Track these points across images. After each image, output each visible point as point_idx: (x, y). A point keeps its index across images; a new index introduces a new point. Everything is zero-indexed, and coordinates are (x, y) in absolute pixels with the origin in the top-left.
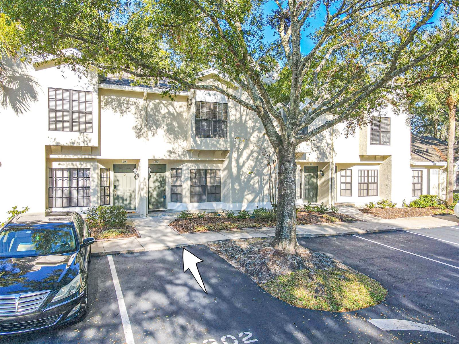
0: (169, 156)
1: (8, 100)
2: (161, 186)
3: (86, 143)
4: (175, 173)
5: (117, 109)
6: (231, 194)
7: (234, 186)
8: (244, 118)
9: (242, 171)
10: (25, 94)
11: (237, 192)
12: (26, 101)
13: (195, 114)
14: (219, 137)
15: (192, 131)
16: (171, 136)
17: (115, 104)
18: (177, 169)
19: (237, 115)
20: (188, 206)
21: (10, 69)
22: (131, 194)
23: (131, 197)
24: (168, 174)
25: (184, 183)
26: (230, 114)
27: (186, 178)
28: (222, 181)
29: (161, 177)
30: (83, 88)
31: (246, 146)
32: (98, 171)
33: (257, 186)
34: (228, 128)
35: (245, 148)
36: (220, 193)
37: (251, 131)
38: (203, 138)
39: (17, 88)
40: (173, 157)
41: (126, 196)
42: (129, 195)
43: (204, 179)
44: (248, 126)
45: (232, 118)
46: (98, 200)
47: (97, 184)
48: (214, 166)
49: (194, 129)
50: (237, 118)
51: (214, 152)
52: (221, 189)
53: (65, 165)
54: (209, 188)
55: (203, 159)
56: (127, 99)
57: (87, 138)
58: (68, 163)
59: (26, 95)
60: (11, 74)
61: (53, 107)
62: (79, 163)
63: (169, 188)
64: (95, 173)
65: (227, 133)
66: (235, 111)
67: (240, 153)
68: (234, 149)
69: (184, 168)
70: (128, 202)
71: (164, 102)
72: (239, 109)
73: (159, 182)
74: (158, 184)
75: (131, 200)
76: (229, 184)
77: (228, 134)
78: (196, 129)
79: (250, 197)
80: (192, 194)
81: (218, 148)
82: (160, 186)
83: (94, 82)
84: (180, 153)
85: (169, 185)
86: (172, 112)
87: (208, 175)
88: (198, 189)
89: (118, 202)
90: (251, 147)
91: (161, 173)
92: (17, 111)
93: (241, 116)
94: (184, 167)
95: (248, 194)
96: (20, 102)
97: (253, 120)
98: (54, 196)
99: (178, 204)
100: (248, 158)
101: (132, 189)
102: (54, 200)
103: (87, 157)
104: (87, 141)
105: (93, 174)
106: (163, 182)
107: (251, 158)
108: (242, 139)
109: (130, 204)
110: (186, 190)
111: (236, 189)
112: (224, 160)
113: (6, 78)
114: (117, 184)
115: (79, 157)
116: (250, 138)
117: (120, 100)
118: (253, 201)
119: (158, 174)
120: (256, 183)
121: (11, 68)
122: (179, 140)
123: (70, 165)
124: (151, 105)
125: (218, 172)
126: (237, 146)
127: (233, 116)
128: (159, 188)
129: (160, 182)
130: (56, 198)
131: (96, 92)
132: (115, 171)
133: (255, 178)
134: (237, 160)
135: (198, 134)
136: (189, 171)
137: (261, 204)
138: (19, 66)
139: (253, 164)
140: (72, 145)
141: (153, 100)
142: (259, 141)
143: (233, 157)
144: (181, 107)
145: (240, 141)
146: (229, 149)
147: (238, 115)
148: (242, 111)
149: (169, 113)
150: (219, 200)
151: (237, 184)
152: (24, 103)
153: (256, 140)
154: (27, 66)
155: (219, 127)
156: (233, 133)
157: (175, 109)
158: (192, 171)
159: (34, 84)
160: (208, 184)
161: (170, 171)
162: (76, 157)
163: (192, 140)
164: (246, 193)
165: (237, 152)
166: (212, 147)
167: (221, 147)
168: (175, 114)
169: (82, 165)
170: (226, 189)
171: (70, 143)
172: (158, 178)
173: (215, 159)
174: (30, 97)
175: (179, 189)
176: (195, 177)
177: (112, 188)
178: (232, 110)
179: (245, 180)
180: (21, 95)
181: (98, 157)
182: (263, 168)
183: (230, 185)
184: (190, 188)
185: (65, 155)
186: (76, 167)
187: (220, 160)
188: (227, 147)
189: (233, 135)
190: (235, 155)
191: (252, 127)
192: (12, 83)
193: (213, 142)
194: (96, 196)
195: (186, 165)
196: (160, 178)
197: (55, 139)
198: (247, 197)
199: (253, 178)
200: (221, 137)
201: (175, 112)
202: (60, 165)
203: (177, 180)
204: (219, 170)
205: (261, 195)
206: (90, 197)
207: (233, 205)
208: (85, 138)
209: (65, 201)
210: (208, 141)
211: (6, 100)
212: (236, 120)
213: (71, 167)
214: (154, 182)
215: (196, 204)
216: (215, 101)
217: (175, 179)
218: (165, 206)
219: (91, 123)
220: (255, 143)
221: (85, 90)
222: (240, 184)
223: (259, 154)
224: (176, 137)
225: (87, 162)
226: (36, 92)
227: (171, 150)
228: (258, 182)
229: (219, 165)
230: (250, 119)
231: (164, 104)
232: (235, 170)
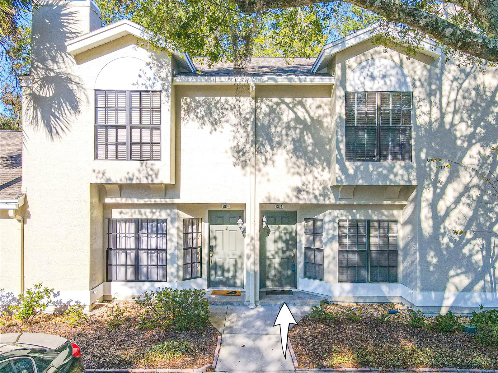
0: (297, 197)
1: (39, 115)
2: (288, 249)
3: (150, 178)
4: (312, 228)
5: (206, 119)
6: (418, 274)
7: (426, 257)
8: (448, 119)
9: (445, 228)
10: (62, 103)
11: (432, 268)
12: (64, 115)
13: (344, 117)
14: (393, 159)
15: (339, 149)
16: (300, 161)
17: (201, 111)
18: (315, 220)
19: (432, 113)
20: (333, 289)
21: (41, 66)
22: (236, 261)
23: (236, 265)
24: (299, 228)
25: (326, 245)
26: (418, 112)
27: (330, 236)
28: (401, 244)
29: (287, 232)
30: (146, 87)
31: (453, 176)
32: (179, 224)
33: (478, 257)
34: (413, 142)
35: (450, 180)
36: (397, 266)
37: (465, 145)
38: (359, 164)
39: (51, 95)
40: (305, 199)
41: (228, 264)
42: (233, 262)
43: (365, 240)
44: (458, 134)
45: (422, 120)
46: (178, 271)
47: (176, 245)
48: (386, 214)
49: (342, 146)
50: (433, 120)
51: (384, 188)
52: (400, 258)
53: (129, 214)
54: (374, 255)
55: (363, 202)
56: (223, 100)
57: (151, 170)
58: (133, 210)
59: (64, 105)
60: (43, 73)
61: (101, 121)
62: (149, 210)
63: (301, 253)
64: (173, 227)
65: (410, 151)
66: (428, 105)
67: (438, 191)
68: (426, 183)
69: (327, 219)
70: (231, 274)
71: (288, 100)
72: (438, 102)
73: (284, 242)
74: (281, 245)
75: (236, 271)
76: (415, 252)
77: (413, 153)
78: (347, 145)
79: (464, 281)
80: (342, 267)
81: (391, 181)
82: (285, 249)
83: (163, 75)
84: (317, 193)
85: (301, 248)
86: (302, 118)
87: (373, 232)
88: (354, 258)
89: (216, 273)
90: (465, 178)
91: (287, 226)
92: (51, 132)
93: (443, 115)
94: (327, 216)
95: (458, 275)
96: (55, 117)
97: (469, 122)
98: (114, 262)
99: (316, 282)
100: (457, 201)
101: (238, 253)
102: (114, 268)
103: (158, 200)
104: (151, 176)
105: (170, 229)
106: (290, 242)
107: (464, 199)
108: (445, 163)
109: (234, 277)
110: (330, 258)
111: (429, 263)
112: (405, 202)
113: (37, 80)
114: (213, 243)
115: (147, 200)
116: (462, 158)
117: (210, 104)
118: (469, 289)
119: (282, 227)
120: (477, 252)
121: (43, 64)
122: (314, 169)
123: (135, 214)
124: (264, 108)
125: (394, 227)
126: (433, 177)
127: (423, 116)
128: (284, 252)
129: (286, 242)
130: (117, 265)
131: (167, 90)
132: (211, 222)
133: (473, 242)
134: (433, 206)
135: (351, 157)
136: (336, 225)
137: (489, 295)
138: (54, 60)
139: (469, 213)
140: (129, 182)
141: (267, 97)
142: (483, 165)
143: (423, 199)
144: (319, 107)
145: (440, 168)
146: (414, 183)
147: (436, 114)
148: (444, 105)
149: (297, 119)
150: (395, 280)
151: (432, 253)
152: (61, 118)
153: (477, 162)
154: (66, 59)
155: (393, 141)
156: (425, 150)
157: (307, 112)
158: (341, 224)
159: (75, 87)
160: (373, 249)
161: (303, 223)
162: (142, 201)
163: (337, 166)
164: (452, 273)
165: (432, 189)
166: (377, 180)
167: (398, 178)
168: (309, 120)
169: (153, 213)
170: (409, 260)
171: (126, 179)
172: (283, 235)
173: (385, 202)
174: (69, 108)
175: (319, 256)
176: (346, 236)
177: (205, 250)
178: (421, 103)
179: (452, 245)
180: (56, 106)
181: (176, 201)
182: (494, 220)
183: (418, 254)
184: (336, 255)
185: (126, 198)
186: (144, 217)
187: (397, 203)
188: (412, 178)
189: (423, 156)
190: (428, 194)
191: (466, 136)
192: (45, 87)
193: (380, 170)
194: (175, 265)
195: (330, 213)
196: (285, 234)
197: (103, 174)
198: (456, 280)
199: (468, 241)
200: (398, 159)
201: (307, 117)
202: (122, 215)
203: (315, 239)
204: (396, 222)
205: (488, 278)
206: (166, 265)
207: (423, 296)
208: (149, 170)
209: (130, 271)
210: (371, 169)
211: (37, 115)
212: (430, 123)
213: (139, 217)
214: (275, 241)
215: (347, 286)
216: (385, 90)
217: (311, 238)
218: (294, 283)
219: (159, 144)
220: (473, 170)
221: (149, 89)
222: (439, 253)
223: (484, 192)
224: (310, 163)
225: (161, 209)
226: (78, 100)
227: (300, 185)
228: (482, 250)
229: (395, 212)
230: (462, 120)
231: (287, 105)
232: (427, 226)
